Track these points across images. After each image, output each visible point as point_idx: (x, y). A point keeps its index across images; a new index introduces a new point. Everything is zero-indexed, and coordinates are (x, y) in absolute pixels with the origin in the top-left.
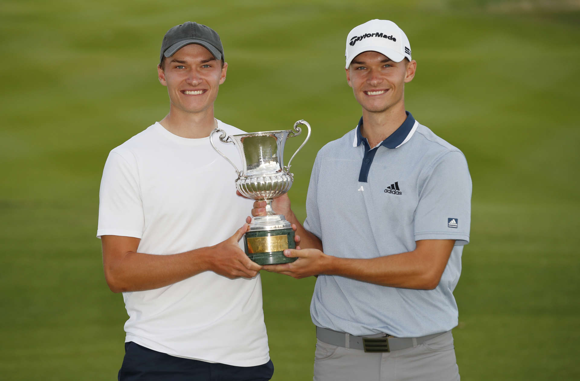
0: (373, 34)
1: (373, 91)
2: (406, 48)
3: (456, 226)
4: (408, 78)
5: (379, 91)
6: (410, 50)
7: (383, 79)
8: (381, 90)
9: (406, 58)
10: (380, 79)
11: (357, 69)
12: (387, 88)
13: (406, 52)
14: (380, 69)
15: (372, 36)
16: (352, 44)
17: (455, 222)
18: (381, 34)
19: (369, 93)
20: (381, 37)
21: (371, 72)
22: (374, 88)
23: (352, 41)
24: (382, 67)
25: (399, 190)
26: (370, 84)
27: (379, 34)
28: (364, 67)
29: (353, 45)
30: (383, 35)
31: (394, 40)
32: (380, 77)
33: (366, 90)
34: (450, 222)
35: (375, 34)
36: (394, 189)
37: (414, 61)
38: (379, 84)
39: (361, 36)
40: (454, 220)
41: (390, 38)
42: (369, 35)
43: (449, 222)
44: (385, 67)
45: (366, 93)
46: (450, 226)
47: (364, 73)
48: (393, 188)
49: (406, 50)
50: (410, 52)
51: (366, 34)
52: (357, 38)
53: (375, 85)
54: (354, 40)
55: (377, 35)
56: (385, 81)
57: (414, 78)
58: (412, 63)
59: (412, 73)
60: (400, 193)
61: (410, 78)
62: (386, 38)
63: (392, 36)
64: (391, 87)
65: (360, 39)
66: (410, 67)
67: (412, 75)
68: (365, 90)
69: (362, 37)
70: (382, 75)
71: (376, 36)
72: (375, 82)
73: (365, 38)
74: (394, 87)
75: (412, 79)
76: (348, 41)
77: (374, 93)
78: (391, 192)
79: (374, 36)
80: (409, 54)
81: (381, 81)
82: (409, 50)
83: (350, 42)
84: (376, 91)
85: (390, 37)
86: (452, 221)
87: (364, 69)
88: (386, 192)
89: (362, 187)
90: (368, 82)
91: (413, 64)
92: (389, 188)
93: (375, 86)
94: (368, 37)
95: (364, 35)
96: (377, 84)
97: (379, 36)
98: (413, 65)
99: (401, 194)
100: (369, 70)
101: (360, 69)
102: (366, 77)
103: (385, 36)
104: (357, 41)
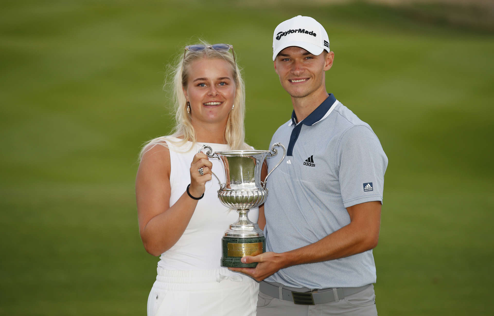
0: (296, 30)
1: (296, 79)
2: (325, 41)
3: (371, 189)
4: (327, 67)
5: (301, 79)
6: (329, 42)
7: (305, 69)
8: (303, 79)
9: (325, 50)
10: (302, 69)
11: (283, 60)
12: (308, 77)
13: (324, 45)
14: (302, 60)
15: (295, 32)
16: (278, 38)
17: (370, 186)
18: (304, 30)
19: (293, 81)
20: (303, 33)
21: (294, 63)
22: (297, 77)
23: (278, 35)
24: (305, 59)
25: (313, 162)
26: (294, 74)
27: (302, 30)
28: (289, 59)
29: (279, 40)
30: (305, 31)
31: (315, 35)
32: (302, 67)
33: (291, 78)
34: (366, 187)
35: (298, 30)
37: (332, 52)
38: (301, 74)
39: (286, 32)
40: (368, 184)
41: (311, 33)
42: (292, 31)
43: (364, 187)
45: (290, 81)
46: (366, 190)
47: (289, 64)
48: (309, 161)
49: (325, 43)
50: (328, 44)
51: (290, 30)
52: (282, 33)
54: (279, 35)
55: (300, 31)
56: (306, 71)
57: (332, 67)
58: (331, 54)
59: (330, 63)
60: (314, 165)
61: (329, 67)
62: (308, 34)
63: (312, 32)
64: (312, 77)
65: (285, 34)
66: (329, 57)
67: (331, 64)
68: (289, 79)
69: (286, 33)
70: (304, 65)
71: (299, 32)
72: (298, 72)
73: (289, 34)
74: (314, 77)
75: (330, 68)
76: (275, 36)
77: (297, 81)
78: (308, 165)
79: (297, 32)
80: (328, 47)
81: (302, 71)
82: (327, 43)
84: (299, 79)
86: (367, 186)
88: (304, 165)
90: (292, 72)
92: (306, 161)
93: (297, 76)
94: (292, 33)
95: (288, 31)
96: (300, 74)
97: (301, 32)
100: (293, 61)
101: (285, 60)
102: (291, 67)
103: (307, 32)
104: (282, 36)
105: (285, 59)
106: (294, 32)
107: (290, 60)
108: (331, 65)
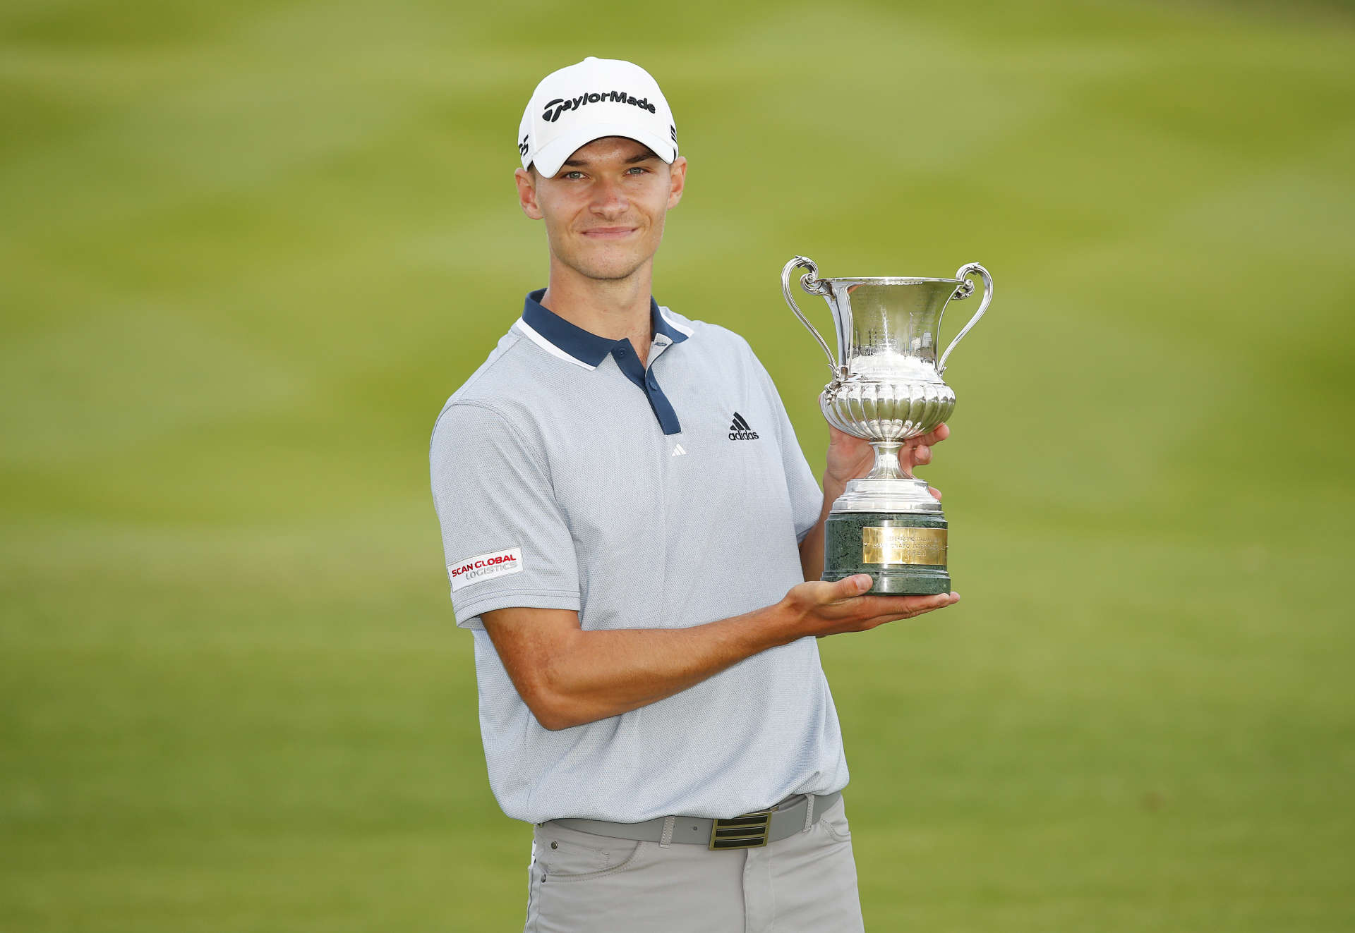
0: (605, 95)
4: (673, 198)
6: (676, 131)
7: (629, 203)
10: (622, 202)
11: (563, 177)
14: (620, 179)
15: (603, 100)
16: (550, 117)
18: (624, 95)
20: (624, 102)
21: (600, 184)
22: (608, 225)
23: (551, 109)
24: (625, 175)
25: (750, 429)
26: (600, 215)
27: (619, 95)
29: (553, 121)
30: (628, 98)
31: (652, 109)
32: (623, 197)
33: (587, 227)
35: (608, 95)
36: (743, 429)
37: (683, 159)
38: (621, 214)
39: (574, 100)
41: (642, 104)
42: (594, 98)
44: (629, 172)
47: (582, 188)
50: (676, 136)
51: (586, 94)
52: (563, 104)
53: (613, 218)
54: (554, 108)
55: (615, 96)
56: (633, 206)
58: (681, 163)
59: (678, 188)
60: (755, 436)
62: (634, 104)
63: (645, 99)
64: (643, 223)
65: (573, 106)
66: (676, 173)
67: (679, 192)
68: (583, 229)
69: (577, 103)
70: (626, 192)
71: (612, 100)
72: (611, 209)
73: (584, 104)
74: (648, 222)
79: (608, 99)
80: (677, 142)
81: (625, 207)
83: (543, 114)
85: (642, 102)
87: (578, 177)
89: (677, 446)
91: (681, 166)
93: (611, 219)
94: (592, 101)
95: (581, 98)
97: (618, 101)
98: (680, 168)
99: (758, 437)
100: (594, 180)
101: (568, 176)
102: (590, 196)
103: (632, 101)
104: (564, 110)
105: (570, 173)
106: (600, 101)
107: (582, 176)
108: (678, 195)
